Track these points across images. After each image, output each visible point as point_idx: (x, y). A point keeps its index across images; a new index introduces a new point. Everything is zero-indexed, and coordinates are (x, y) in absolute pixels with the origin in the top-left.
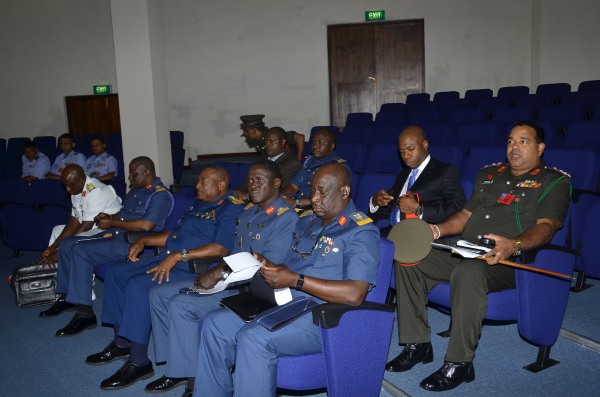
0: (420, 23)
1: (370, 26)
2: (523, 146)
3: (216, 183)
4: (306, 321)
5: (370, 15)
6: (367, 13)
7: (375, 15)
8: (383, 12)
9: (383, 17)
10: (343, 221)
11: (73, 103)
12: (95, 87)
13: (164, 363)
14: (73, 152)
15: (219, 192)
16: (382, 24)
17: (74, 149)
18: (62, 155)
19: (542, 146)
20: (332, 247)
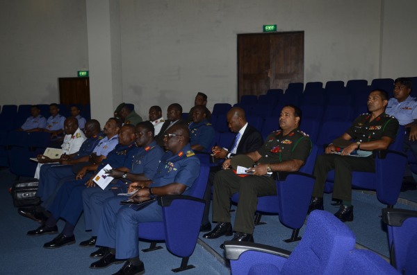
0: (302, 33)
1: (266, 35)
2: (288, 119)
3: (129, 134)
4: (155, 205)
5: (266, 28)
6: (264, 27)
7: (270, 28)
8: (275, 26)
9: (275, 29)
10: (181, 154)
11: (63, 82)
12: (79, 72)
13: (91, 231)
14: (58, 115)
15: (131, 140)
16: (275, 34)
17: (58, 113)
18: (52, 117)
19: (298, 118)
20: (173, 168)
